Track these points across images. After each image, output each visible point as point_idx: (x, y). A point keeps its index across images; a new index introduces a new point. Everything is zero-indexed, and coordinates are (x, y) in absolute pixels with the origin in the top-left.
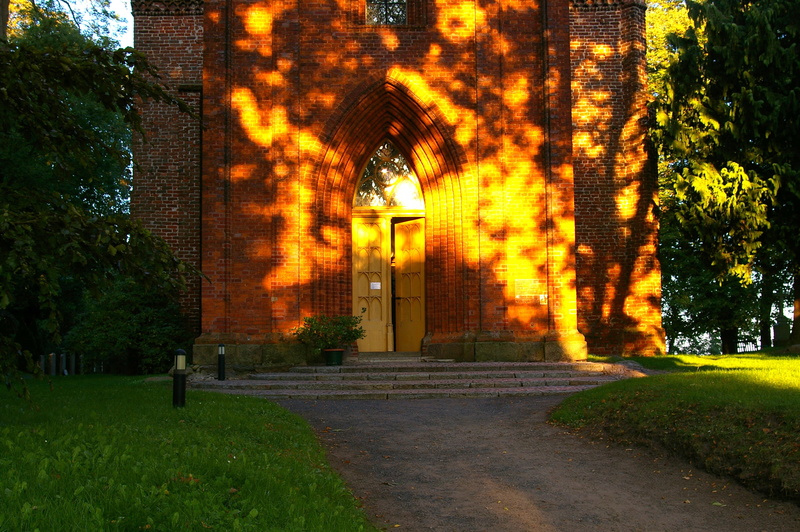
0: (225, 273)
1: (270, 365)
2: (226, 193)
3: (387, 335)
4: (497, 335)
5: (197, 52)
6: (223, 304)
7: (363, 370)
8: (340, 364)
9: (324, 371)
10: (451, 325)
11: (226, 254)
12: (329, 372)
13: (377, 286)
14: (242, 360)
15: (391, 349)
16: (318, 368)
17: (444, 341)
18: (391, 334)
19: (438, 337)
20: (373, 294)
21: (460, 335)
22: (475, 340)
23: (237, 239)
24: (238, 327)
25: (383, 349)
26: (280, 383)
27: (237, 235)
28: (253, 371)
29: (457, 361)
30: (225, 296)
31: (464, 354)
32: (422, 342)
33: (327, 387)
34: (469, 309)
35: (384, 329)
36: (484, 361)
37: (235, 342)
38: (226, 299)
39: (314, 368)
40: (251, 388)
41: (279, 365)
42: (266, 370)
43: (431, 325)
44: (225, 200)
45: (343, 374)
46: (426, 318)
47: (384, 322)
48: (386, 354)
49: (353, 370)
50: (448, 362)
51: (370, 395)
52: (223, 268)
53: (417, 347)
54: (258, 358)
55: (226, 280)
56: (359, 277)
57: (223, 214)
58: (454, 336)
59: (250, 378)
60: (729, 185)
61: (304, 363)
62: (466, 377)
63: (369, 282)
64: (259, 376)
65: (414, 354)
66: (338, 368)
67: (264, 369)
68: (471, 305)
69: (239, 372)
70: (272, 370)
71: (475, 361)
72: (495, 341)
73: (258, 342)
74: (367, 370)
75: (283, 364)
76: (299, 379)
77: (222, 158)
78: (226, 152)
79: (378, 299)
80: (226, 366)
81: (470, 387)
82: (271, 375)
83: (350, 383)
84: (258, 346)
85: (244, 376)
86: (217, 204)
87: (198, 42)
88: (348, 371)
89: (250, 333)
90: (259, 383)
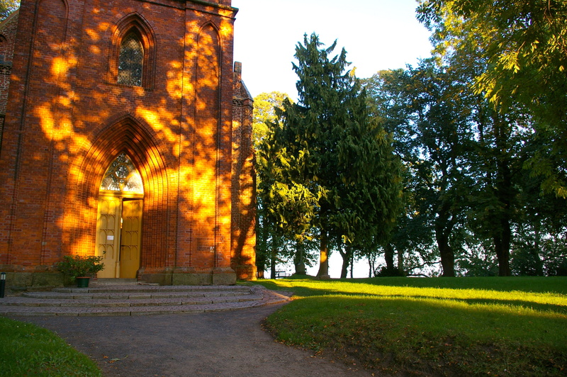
0: (11, 225)
1: (38, 286)
2: (16, 173)
3: (116, 268)
4: (186, 269)
5: (4, 96)
6: (7, 245)
7: (104, 291)
8: (87, 286)
9: (77, 292)
10: (157, 263)
11: (12, 213)
12: (81, 292)
13: (111, 238)
14: (18, 283)
15: (118, 277)
16: (73, 289)
17: (152, 272)
18: (118, 267)
19: (148, 270)
20: (109, 243)
21: (163, 269)
22: (173, 272)
23: (21, 203)
24: (17, 261)
25: (113, 277)
26: (47, 302)
27: (22, 201)
28: (25, 290)
29: (161, 285)
30: (9, 240)
31: (165, 281)
32: (138, 272)
33: (82, 306)
34: (169, 254)
35: (114, 265)
36: (178, 285)
37: (13, 271)
38: (10, 242)
39: (70, 290)
40: (25, 305)
41: (44, 287)
42: (35, 290)
43: (143, 262)
44: (15, 178)
45: (92, 295)
46: (141, 258)
47: (115, 260)
48: (114, 279)
49: (98, 291)
50: (155, 286)
51: (118, 313)
52: (9, 222)
53: (134, 275)
54: (29, 282)
55: (10, 230)
56: (100, 232)
57: (13, 186)
58: (159, 269)
59: (23, 296)
60: (297, 195)
61: (62, 285)
62: (175, 297)
63: (107, 235)
64: (30, 294)
65: (133, 280)
66: (87, 289)
67: (33, 289)
68: (170, 252)
69: (15, 291)
70: (39, 290)
71: (172, 285)
72: (184, 273)
73: (30, 271)
74: (107, 291)
75: (47, 286)
76: (60, 298)
77: (16, 151)
78: (18, 147)
79: (112, 246)
80: (6, 287)
81: (182, 304)
82: (39, 294)
83: (99, 302)
84: (30, 274)
85: (19, 294)
86: (9, 180)
87: (6, 90)
88: (94, 291)
89: (25, 265)
90: (31, 301)
